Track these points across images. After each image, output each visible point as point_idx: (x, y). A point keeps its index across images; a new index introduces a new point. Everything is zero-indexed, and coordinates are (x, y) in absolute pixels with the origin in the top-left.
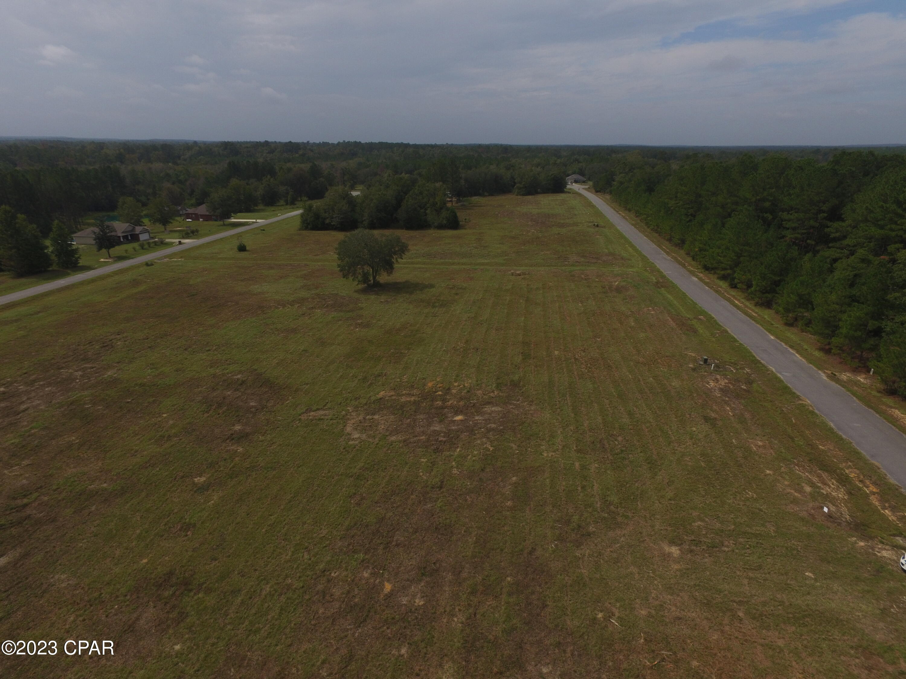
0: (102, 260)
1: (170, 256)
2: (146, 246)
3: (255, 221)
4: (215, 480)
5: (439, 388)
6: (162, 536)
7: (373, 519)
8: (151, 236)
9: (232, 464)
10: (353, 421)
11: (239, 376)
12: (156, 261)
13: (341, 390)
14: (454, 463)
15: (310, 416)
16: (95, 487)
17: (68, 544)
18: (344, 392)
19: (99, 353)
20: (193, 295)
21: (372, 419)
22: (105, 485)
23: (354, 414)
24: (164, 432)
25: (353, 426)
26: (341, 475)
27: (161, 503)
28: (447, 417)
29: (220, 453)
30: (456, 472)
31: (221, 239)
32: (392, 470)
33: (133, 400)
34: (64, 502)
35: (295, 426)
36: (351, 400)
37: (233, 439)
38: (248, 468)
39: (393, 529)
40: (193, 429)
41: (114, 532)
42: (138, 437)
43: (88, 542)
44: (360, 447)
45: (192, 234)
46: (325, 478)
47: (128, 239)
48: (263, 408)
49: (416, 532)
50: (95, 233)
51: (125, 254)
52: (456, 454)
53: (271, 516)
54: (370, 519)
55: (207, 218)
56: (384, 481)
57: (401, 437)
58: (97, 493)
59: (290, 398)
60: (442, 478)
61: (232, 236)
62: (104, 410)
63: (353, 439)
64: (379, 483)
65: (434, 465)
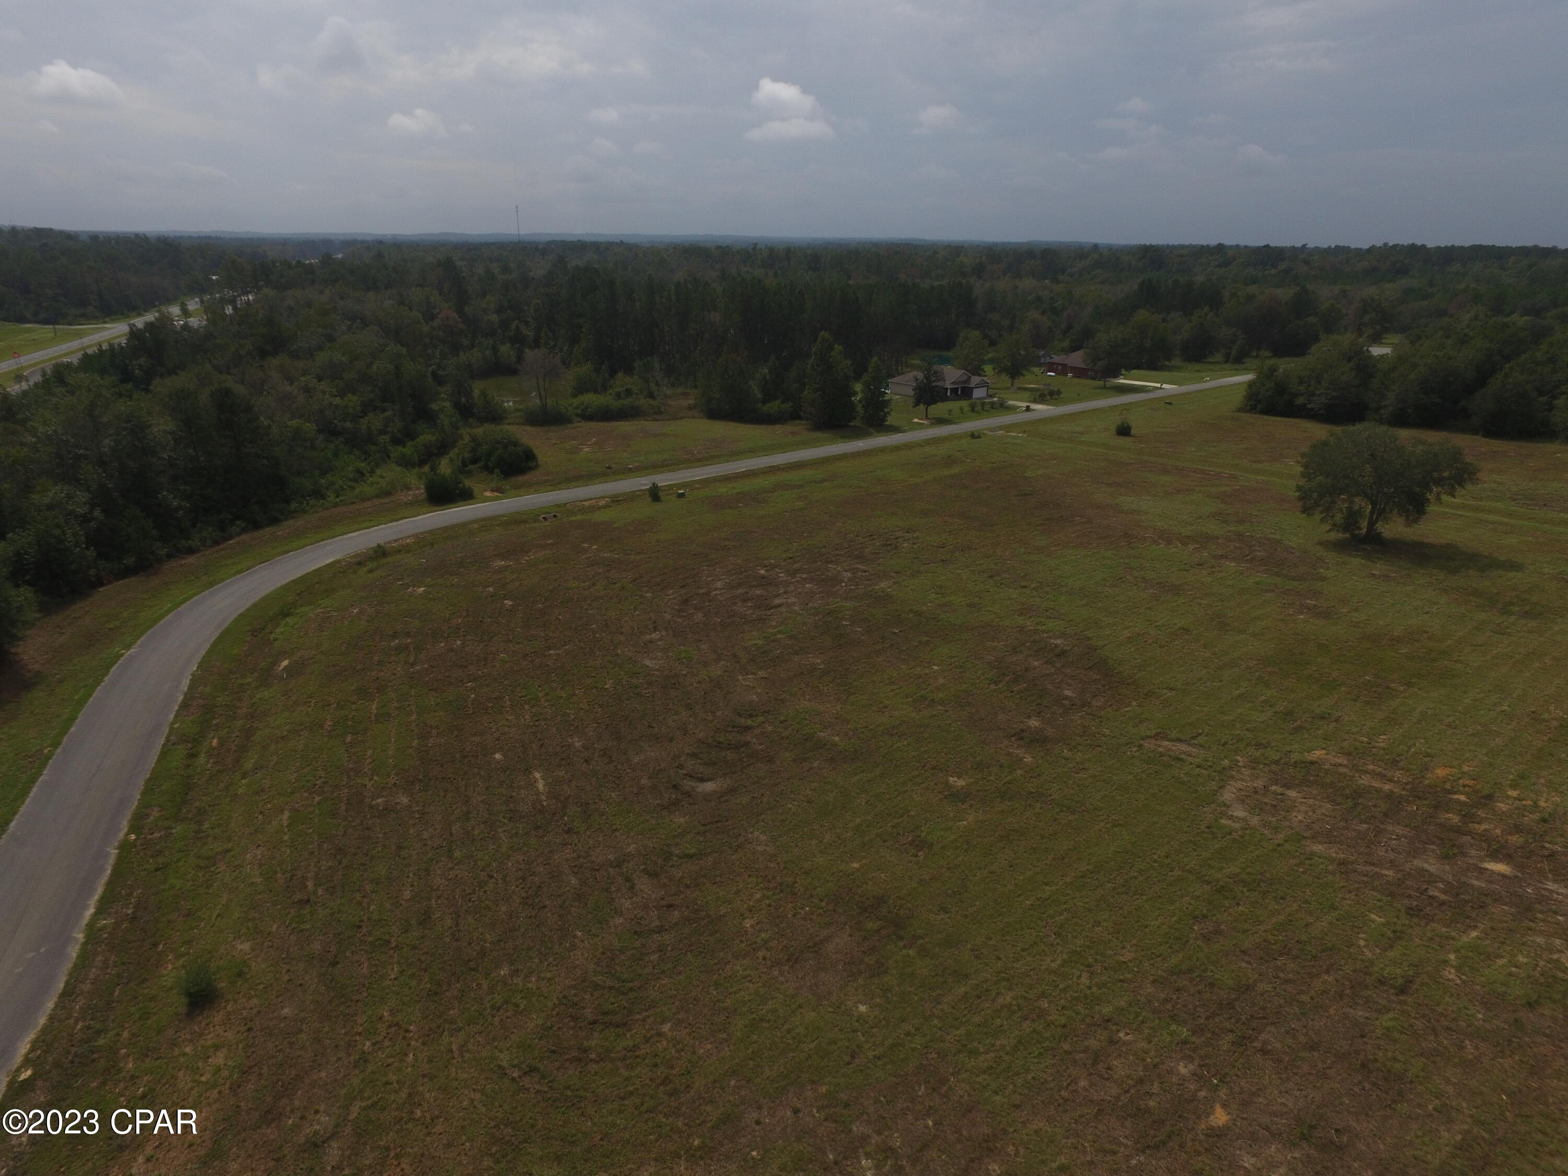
0: (916, 420)
1: (1007, 428)
2: (978, 408)
3: (1158, 385)
4: (978, 791)
5: (1464, 786)
6: (885, 841)
7: (1228, 979)
8: (989, 393)
9: (1010, 778)
10: (1239, 784)
11: (1059, 641)
12: (986, 432)
13: (1233, 720)
14: (1452, 956)
15: (1160, 746)
16: (825, 737)
17: (778, 799)
18: (1238, 725)
19: (878, 553)
20: (1026, 495)
21: (1282, 794)
22: (837, 739)
23: (1246, 772)
24: (928, 692)
25: (1238, 794)
26: (1189, 871)
27: (896, 793)
28: (1464, 855)
29: (996, 752)
30: (1452, 976)
31: (1094, 411)
32: (1295, 906)
33: (901, 632)
34: (787, 741)
35: (1129, 753)
36: (1248, 745)
37: (1022, 739)
38: (1032, 793)
39: (1264, 1018)
40: (968, 702)
41: (830, 807)
42: (892, 687)
43: (799, 806)
44: (1242, 837)
45: (1049, 397)
46: (1156, 864)
47: (956, 394)
48: (1083, 705)
49: (1312, 1049)
50: (917, 380)
51: (946, 416)
52: (1465, 939)
53: (1046, 884)
54: (1223, 976)
55: (1080, 373)
56: (1274, 920)
57: (1337, 853)
58: (825, 745)
59: (1134, 703)
60: (1411, 973)
61: (1113, 408)
62: (863, 635)
63: (1231, 818)
64: (1261, 919)
65: (1400, 938)
